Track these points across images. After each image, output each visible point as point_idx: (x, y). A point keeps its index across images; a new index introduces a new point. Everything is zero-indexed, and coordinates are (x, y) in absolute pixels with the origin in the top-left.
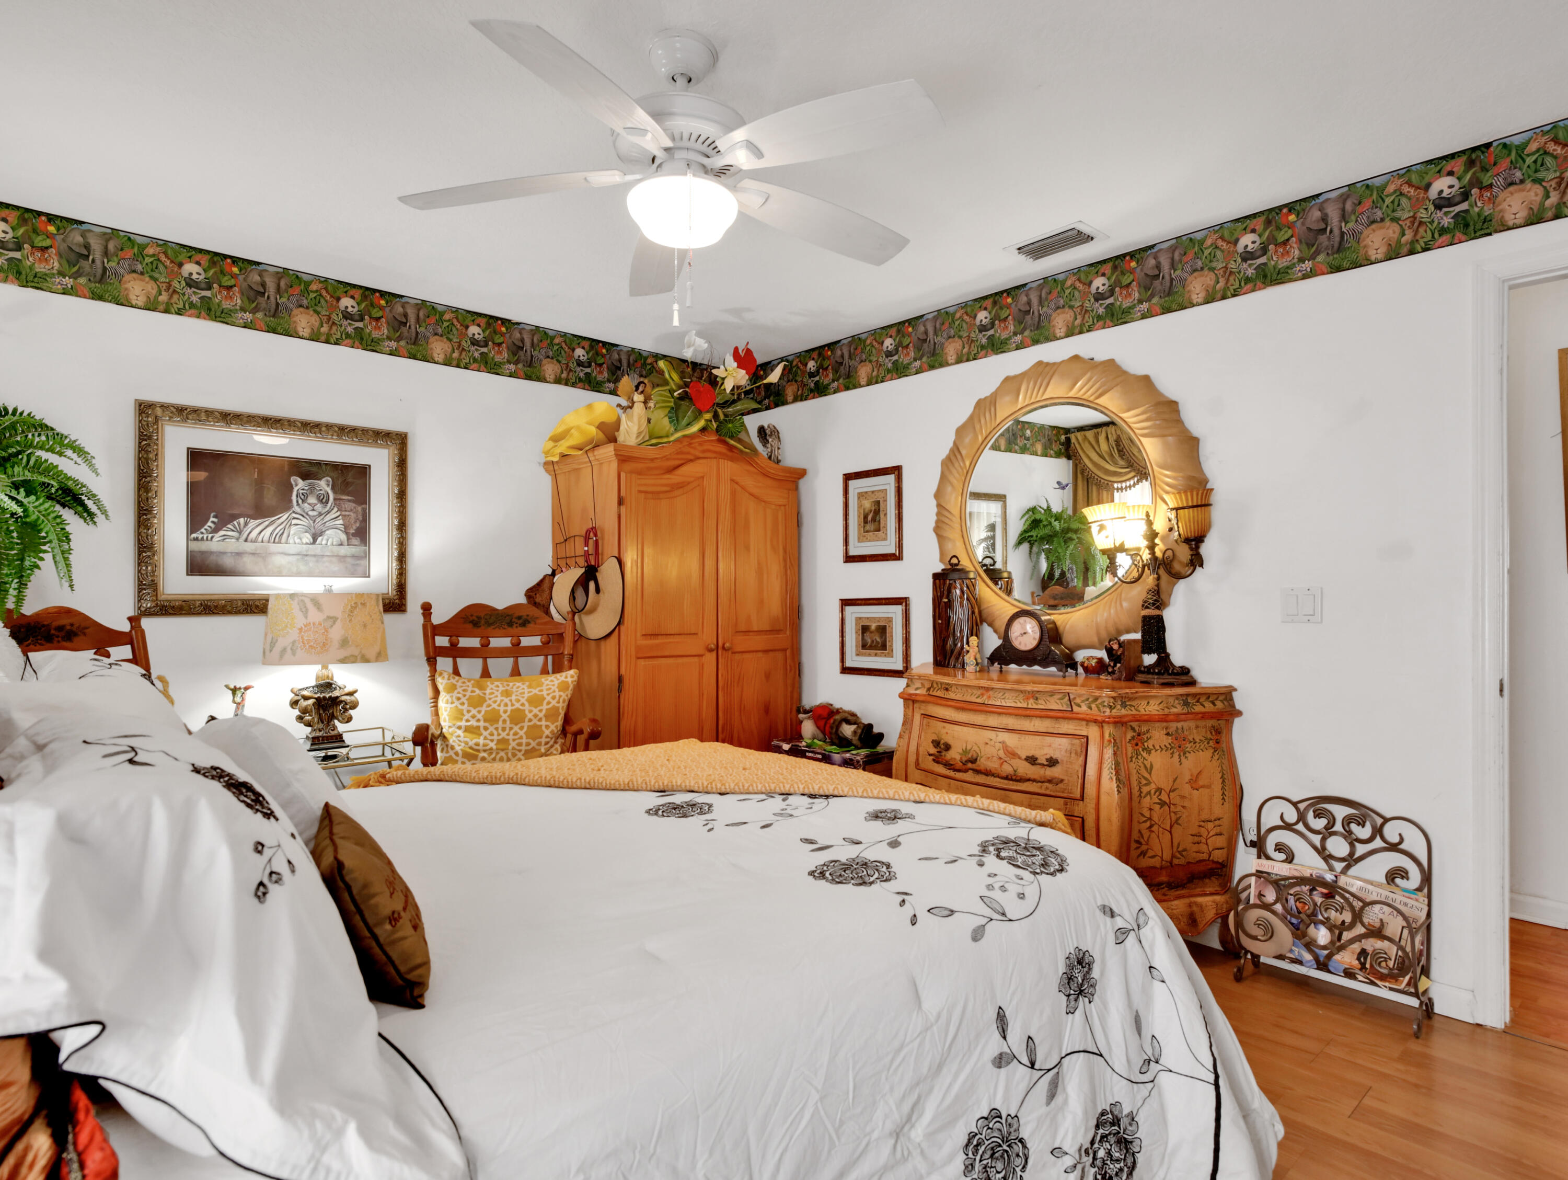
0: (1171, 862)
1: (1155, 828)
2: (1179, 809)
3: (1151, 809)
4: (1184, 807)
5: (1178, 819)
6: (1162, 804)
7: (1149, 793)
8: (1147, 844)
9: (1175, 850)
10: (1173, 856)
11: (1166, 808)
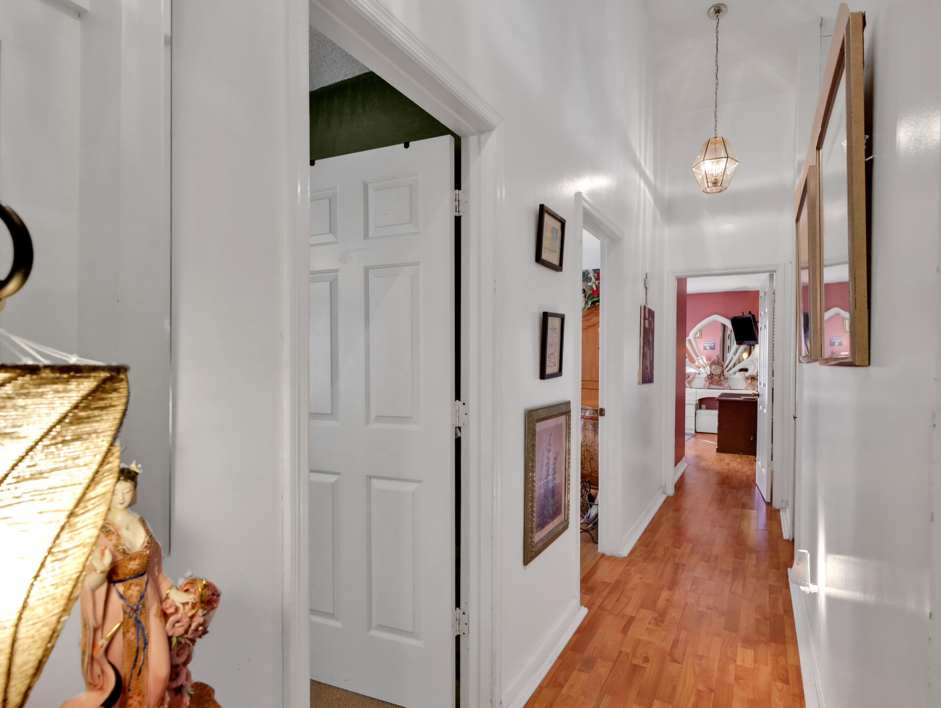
0: (591, 474)
1: (586, 459)
2: (593, 454)
3: (584, 452)
4: (595, 454)
5: (592, 458)
6: (587, 451)
7: (584, 445)
8: (584, 465)
9: (592, 470)
10: (591, 472)
11: (588, 452)
